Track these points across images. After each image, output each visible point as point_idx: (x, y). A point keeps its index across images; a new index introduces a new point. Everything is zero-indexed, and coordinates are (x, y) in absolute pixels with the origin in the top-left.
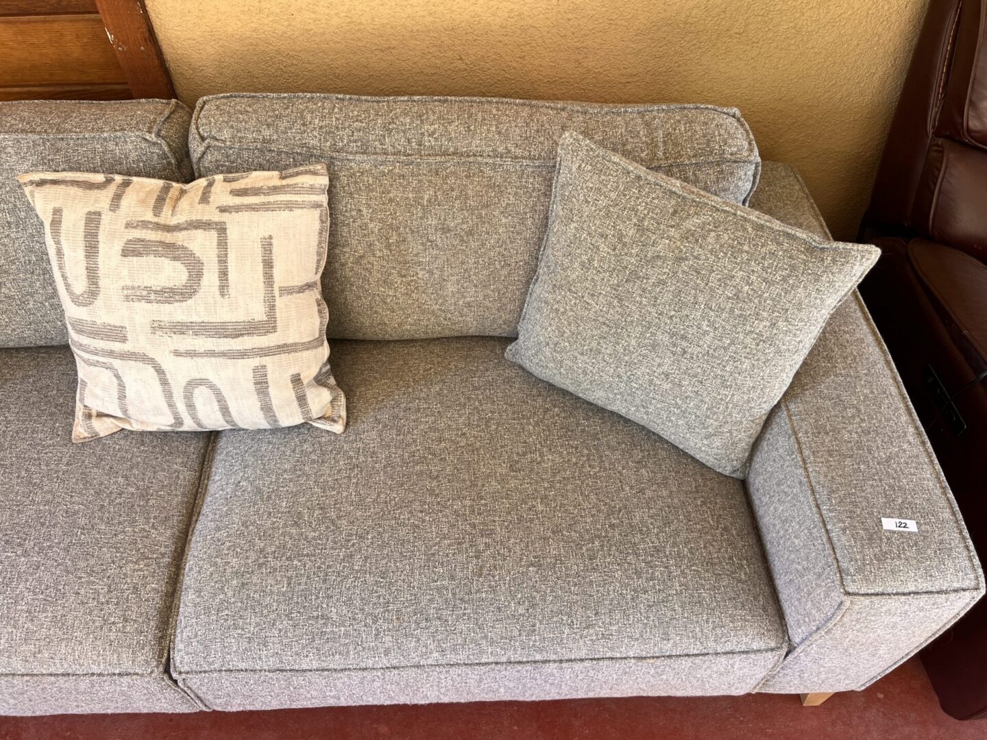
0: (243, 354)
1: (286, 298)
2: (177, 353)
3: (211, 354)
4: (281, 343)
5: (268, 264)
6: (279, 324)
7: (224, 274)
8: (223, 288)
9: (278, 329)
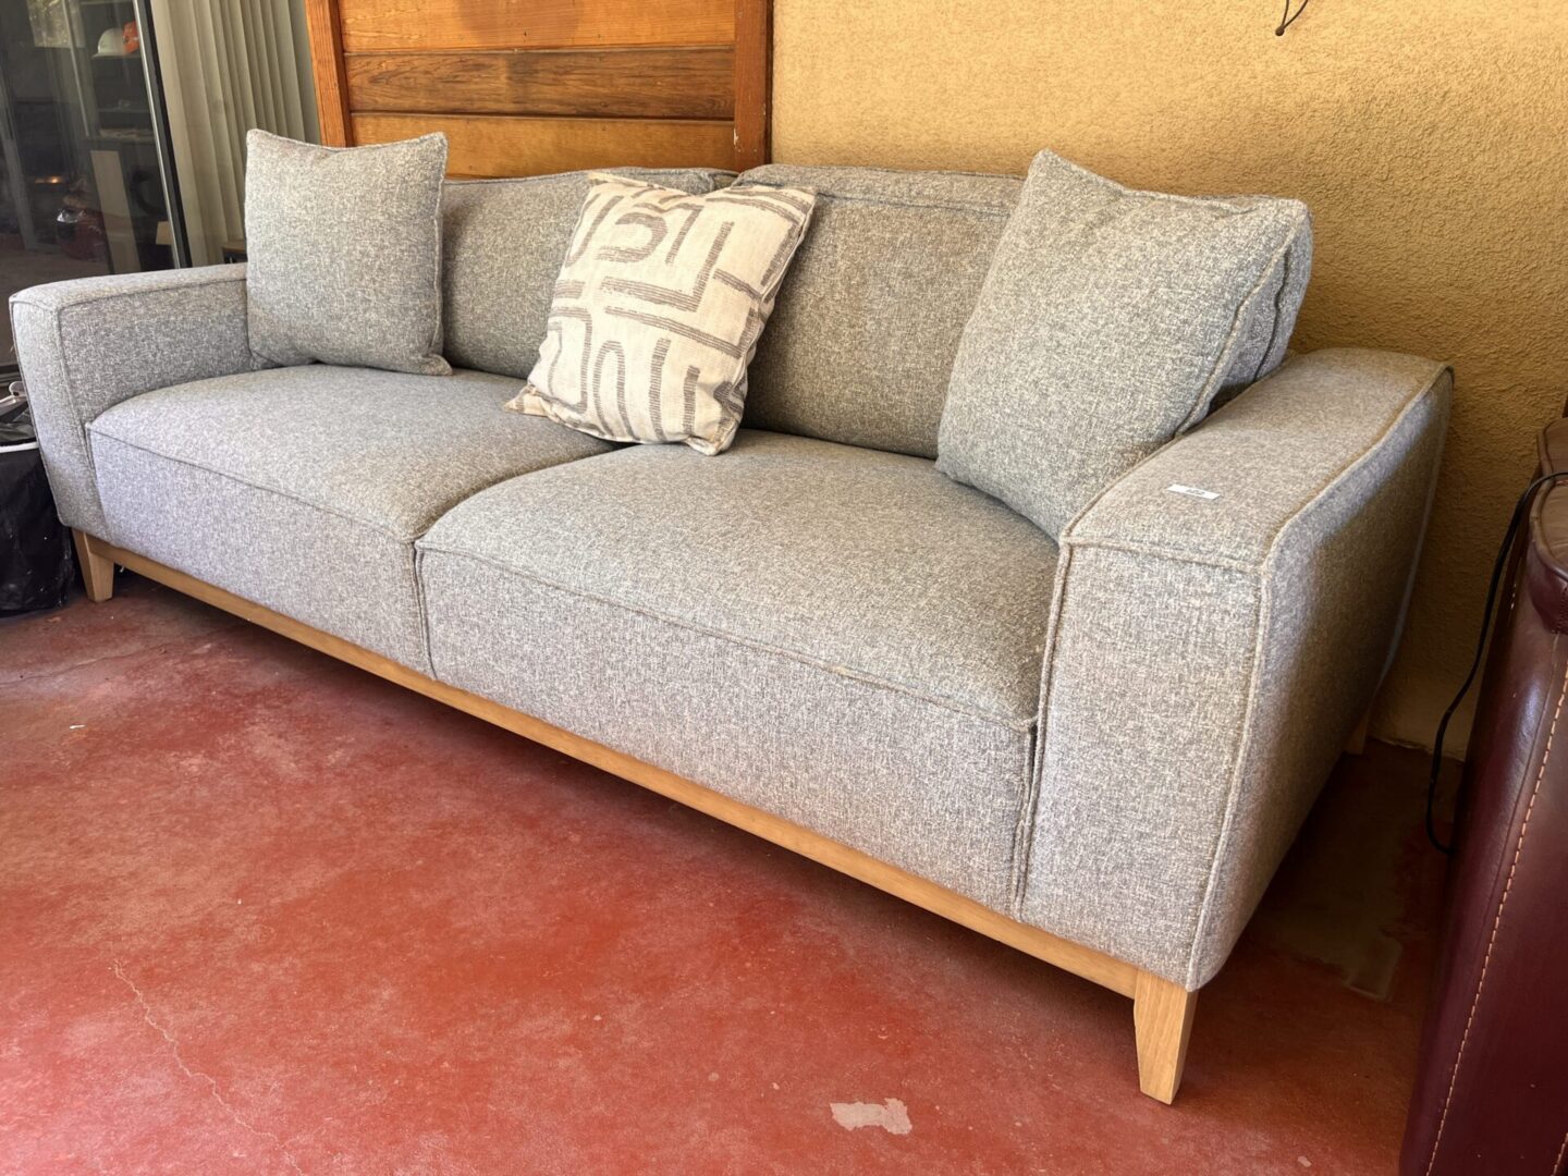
0: (656, 322)
1: (718, 284)
2: (608, 311)
3: (633, 315)
4: (695, 327)
5: (718, 245)
6: (701, 306)
7: (678, 243)
8: (672, 255)
9: (699, 310)
